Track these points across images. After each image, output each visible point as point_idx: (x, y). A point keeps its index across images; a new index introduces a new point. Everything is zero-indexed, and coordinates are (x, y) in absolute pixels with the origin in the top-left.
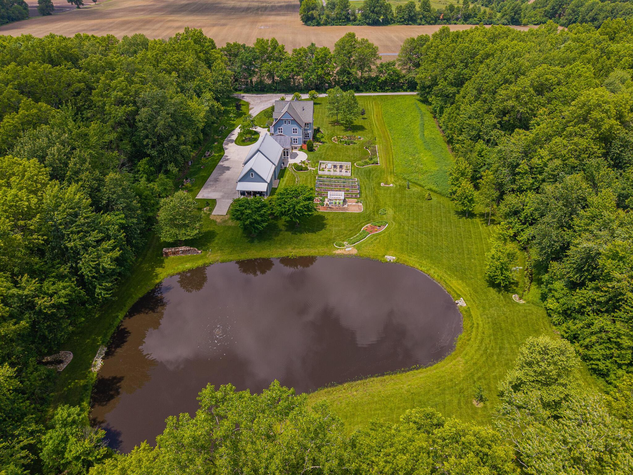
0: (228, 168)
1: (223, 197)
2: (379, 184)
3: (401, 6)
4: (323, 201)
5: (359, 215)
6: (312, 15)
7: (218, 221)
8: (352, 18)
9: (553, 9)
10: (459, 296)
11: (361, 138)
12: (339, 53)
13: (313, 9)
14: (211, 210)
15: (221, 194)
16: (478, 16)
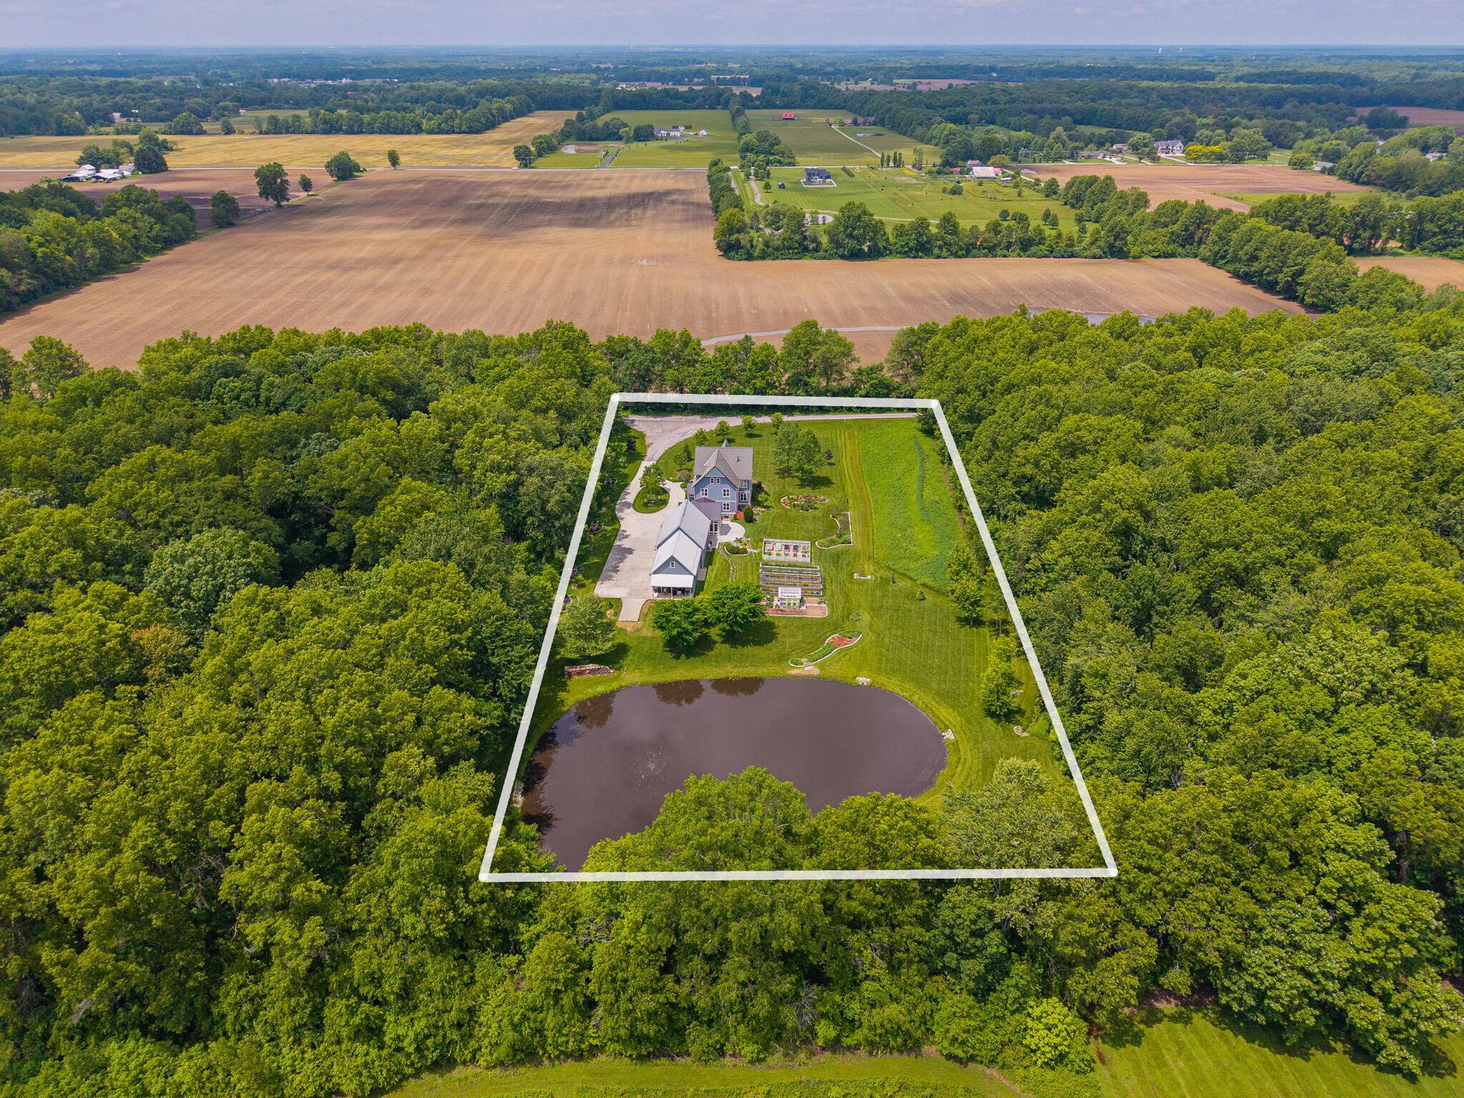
0: (630, 551)
1: (630, 595)
2: (852, 575)
3: (902, 226)
4: (771, 600)
5: (822, 622)
6: (738, 241)
7: (629, 629)
8: (811, 246)
9: (1186, 230)
10: (947, 727)
11: (825, 498)
12: (790, 354)
13: (739, 231)
14: (617, 614)
15: (627, 590)
16: (1047, 243)
